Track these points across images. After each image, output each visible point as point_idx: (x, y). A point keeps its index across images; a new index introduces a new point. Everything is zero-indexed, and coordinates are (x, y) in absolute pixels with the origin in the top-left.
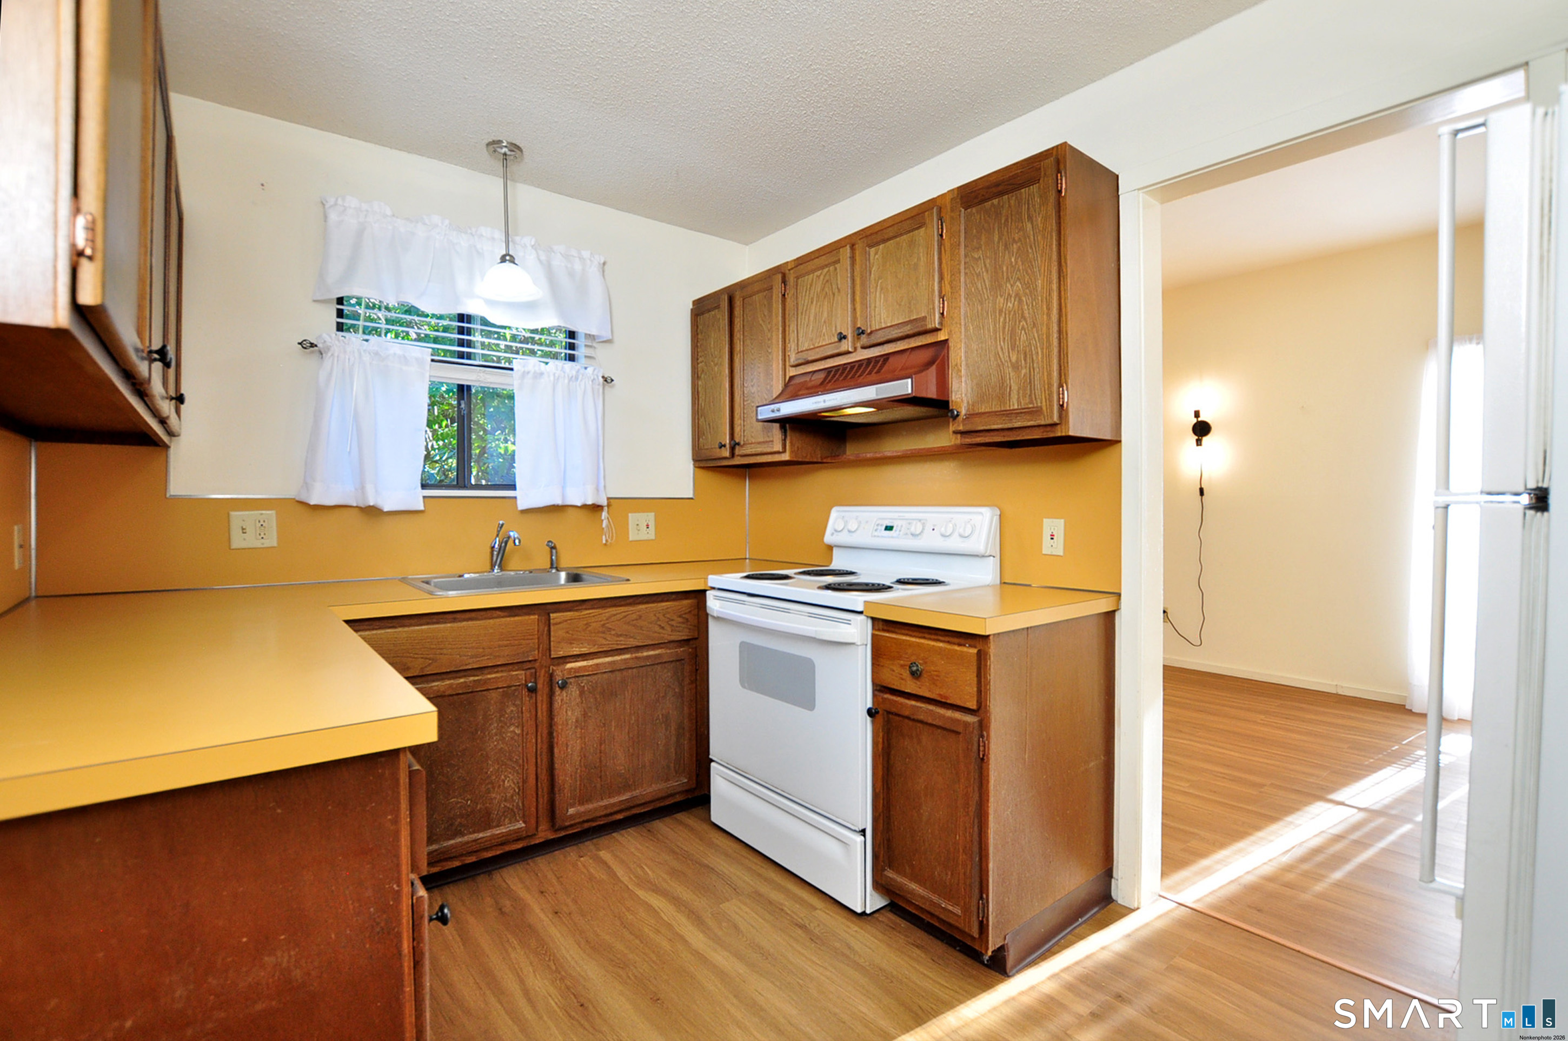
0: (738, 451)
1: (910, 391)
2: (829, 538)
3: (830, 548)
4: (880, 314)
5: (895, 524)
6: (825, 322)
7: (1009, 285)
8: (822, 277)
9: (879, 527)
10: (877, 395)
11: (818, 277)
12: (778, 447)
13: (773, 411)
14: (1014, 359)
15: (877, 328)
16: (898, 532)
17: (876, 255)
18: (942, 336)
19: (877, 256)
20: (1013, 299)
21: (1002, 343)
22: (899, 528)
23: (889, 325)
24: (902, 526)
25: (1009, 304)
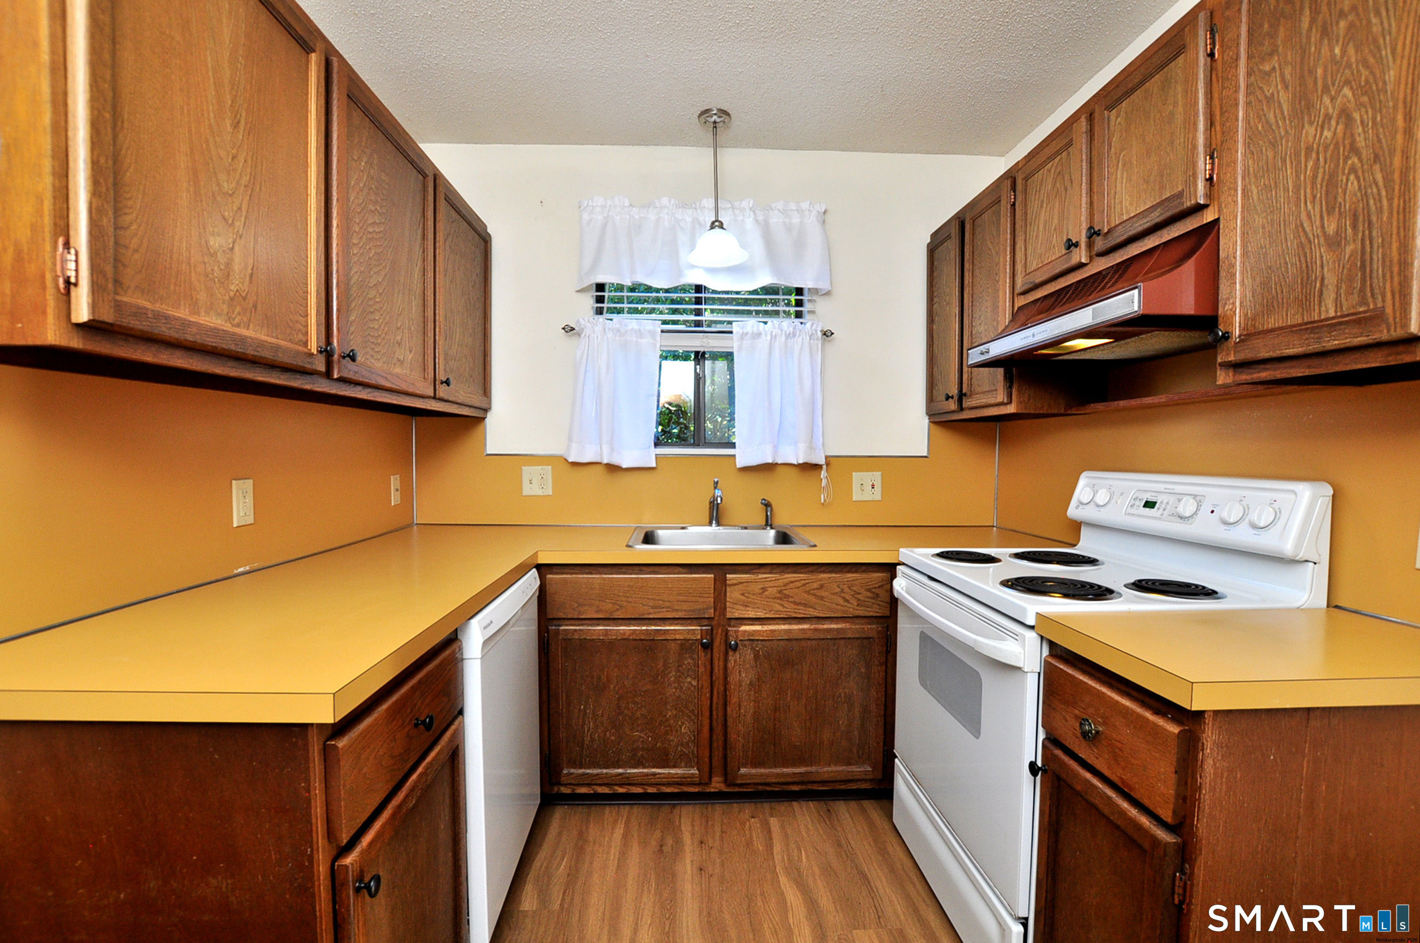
0: (966, 403)
1: (1136, 309)
2: (1073, 512)
3: (1076, 526)
4: (1121, 202)
5: (1159, 499)
6: (1055, 229)
7: (1327, 100)
8: (1053, 171)
9: (1137, 503)
10: (1093, 319)
11: (1049, 171)
12: (1001, 397)
13: (982, 354)
14: (1331, 228)
15: (1117, 223)
16: (1161, 510)
17: (1116, 119)
18: (1209, 216)
19: (1119, 120)
20: (1333, 122)
21: (1310, 206)
22: (1163, 506)
23: (1132, 215)
24: (1168, 503)
25: (1326, 133)
